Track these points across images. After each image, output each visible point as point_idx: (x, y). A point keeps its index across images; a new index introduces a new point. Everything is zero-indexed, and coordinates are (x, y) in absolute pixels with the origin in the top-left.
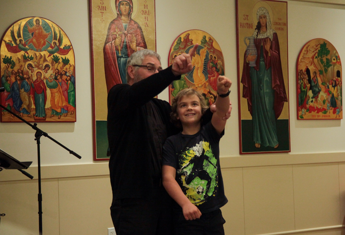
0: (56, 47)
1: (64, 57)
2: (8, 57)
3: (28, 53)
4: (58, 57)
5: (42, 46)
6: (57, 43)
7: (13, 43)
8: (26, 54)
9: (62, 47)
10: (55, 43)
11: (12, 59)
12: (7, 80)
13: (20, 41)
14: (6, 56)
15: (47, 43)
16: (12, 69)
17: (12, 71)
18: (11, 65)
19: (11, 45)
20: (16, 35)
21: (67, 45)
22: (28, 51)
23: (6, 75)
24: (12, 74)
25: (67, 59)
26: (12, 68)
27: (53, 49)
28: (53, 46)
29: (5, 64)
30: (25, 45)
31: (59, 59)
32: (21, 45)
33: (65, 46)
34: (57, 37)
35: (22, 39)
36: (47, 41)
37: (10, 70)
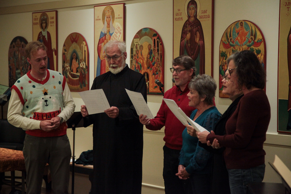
0: (252, 42)
1: (257, 48)
2: (223, 53)
3: (235, 48)
4: (253, 49)
5: (244, 42)
6: (253, 38)
7: (227, 41)
8: (234, 49)
9: (256, 41)
10: (252, 38)
11: (226, 53)
12: (223, 68)
13: (231, 39)
14: (222, 51)
15: (246, 39)
16: (225, 61)
17: (226, 61)
18: (225, 57)
19: (226, 43)
20: (229, 35)
21: (259, 39)
22: (235, 47)
23: (222, 64)
24: (225, 64)
25: (259, 50)
26: (225, 59)
27: (251, 43)
28: (250, 40)
29: (222, 57)
30: (233, 42)
31: (254, 50)
32: (231, 43)
33: (258, 40)
34: (253, 33)
35: (232, 38)
36: (247, 37)
37: (224, 61)
